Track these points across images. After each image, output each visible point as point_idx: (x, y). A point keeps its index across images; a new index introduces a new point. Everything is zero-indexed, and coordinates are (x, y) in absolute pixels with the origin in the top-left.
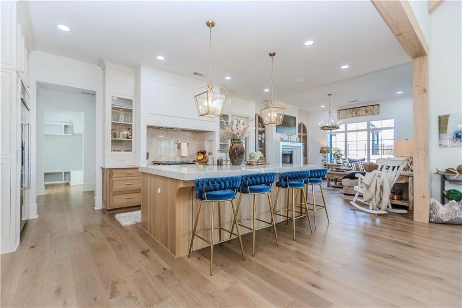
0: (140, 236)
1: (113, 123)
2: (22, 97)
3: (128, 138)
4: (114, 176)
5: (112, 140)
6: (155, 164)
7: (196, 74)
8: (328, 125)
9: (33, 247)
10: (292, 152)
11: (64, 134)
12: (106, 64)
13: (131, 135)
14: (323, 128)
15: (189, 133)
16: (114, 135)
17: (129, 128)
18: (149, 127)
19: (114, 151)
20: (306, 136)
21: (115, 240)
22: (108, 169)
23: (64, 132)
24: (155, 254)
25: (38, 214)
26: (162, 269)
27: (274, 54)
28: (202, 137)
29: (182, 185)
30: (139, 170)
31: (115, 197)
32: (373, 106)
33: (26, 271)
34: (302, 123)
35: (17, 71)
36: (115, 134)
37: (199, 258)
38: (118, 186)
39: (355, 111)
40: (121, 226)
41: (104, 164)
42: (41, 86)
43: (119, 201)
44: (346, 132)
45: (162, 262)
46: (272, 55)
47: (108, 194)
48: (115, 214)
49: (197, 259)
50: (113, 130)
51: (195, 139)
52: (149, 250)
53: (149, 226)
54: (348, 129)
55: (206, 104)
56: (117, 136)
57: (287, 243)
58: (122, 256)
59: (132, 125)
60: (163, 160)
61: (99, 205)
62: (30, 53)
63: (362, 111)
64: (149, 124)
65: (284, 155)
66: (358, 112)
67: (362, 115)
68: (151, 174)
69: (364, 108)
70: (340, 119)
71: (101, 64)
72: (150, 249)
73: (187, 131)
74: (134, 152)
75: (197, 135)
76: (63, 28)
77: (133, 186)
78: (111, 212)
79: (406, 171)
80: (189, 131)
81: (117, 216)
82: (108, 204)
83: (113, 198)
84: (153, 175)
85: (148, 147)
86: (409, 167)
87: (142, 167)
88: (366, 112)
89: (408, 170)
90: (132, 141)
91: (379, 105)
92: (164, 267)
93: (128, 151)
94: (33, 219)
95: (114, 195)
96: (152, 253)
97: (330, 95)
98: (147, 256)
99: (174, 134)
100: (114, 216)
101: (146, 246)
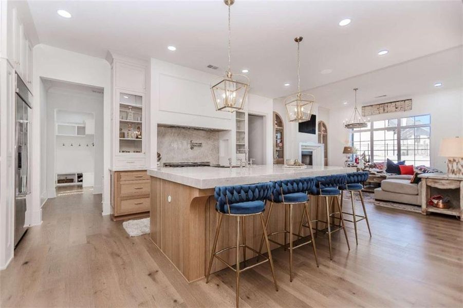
0: (147, 251)
1: (121, 122)
2: (18, 92)
3: (137, 138)
4: (122, 179)
5: (120, 140)
6: (166, 166)
7: (210, 66)
8: (353, 122)
9: (26, 263)
10: (312, 152)
11: (77, 135)
12: (114, 57)
13: (141, 135)
14: (348, 126)
15: (202, 132)
16: (122, 135)
17: (139, 127)
18: (159, 126)
19: (123, 152)
20: (327, 135)
21: (119, 256)
22: (115, 172)
23: (76, 133)
24: (165, 277)
25: (43, 220)
26: (172, 302)
27: (301, 39)
28: (217, 137)
29: (197, 194)
30: (148, 173)
31: (124, 203)
32: (405, 101)
33: (10, 298)
34: (321, 121)
35: (7, 60)
36: (124, 133)
37: (218, 285)
38: (126, 190)
39: (382, 107)
40: (128, 237)
41: (112, 166)
42: (47, 83)
43: (128, 206)
44: (372, 130)
45: (172, 290)
46: (299, 40)
47: (116, 200)
48: (123, 221)
49: (216, 287)
50: (121, 129)
51: (209, 138)
52: (157, 271)
53: (158, 238)
54: (375, 127)
55: (224, 96)
56: (126, 135)
57: (325, 266)
58: (125, 278)
59: (141, 123)
60: (175, 161)
61: (107, 211)
62: (33, 46)
63: (392, 107)
64: (159, 123)
65: (304, 156)
66: (386, 108)
67: (391, 112)
68: (160, 179)
69: (394, 104)
70: (365, 116)
71: (109, 57)
72: (159, 269)
73: (201, 130)
74: (144, 153)
75: (212, 134)
76: (64, 14)
77: (143, 190)
78: (118, 219)
79: (456, 174)
80: (203, 130)
81: (125, 224)
82: (116, 210)
83: (121, 203)
84: (163, 179)
85: (159, 147)
86: (460, 170)
87: (150, 170)
88: (396, 108)
89: (459, 173)
90: (141, 141)
91: (411, 99)
92: (175, 299)
93: (137, 152)
94: (36, 226)
95: (121, 200)
96: (161, 276)
97: (356, 90)
98: (154, 280)
99: (186, 133)
100: (122, 223)
101: (155, 266)
